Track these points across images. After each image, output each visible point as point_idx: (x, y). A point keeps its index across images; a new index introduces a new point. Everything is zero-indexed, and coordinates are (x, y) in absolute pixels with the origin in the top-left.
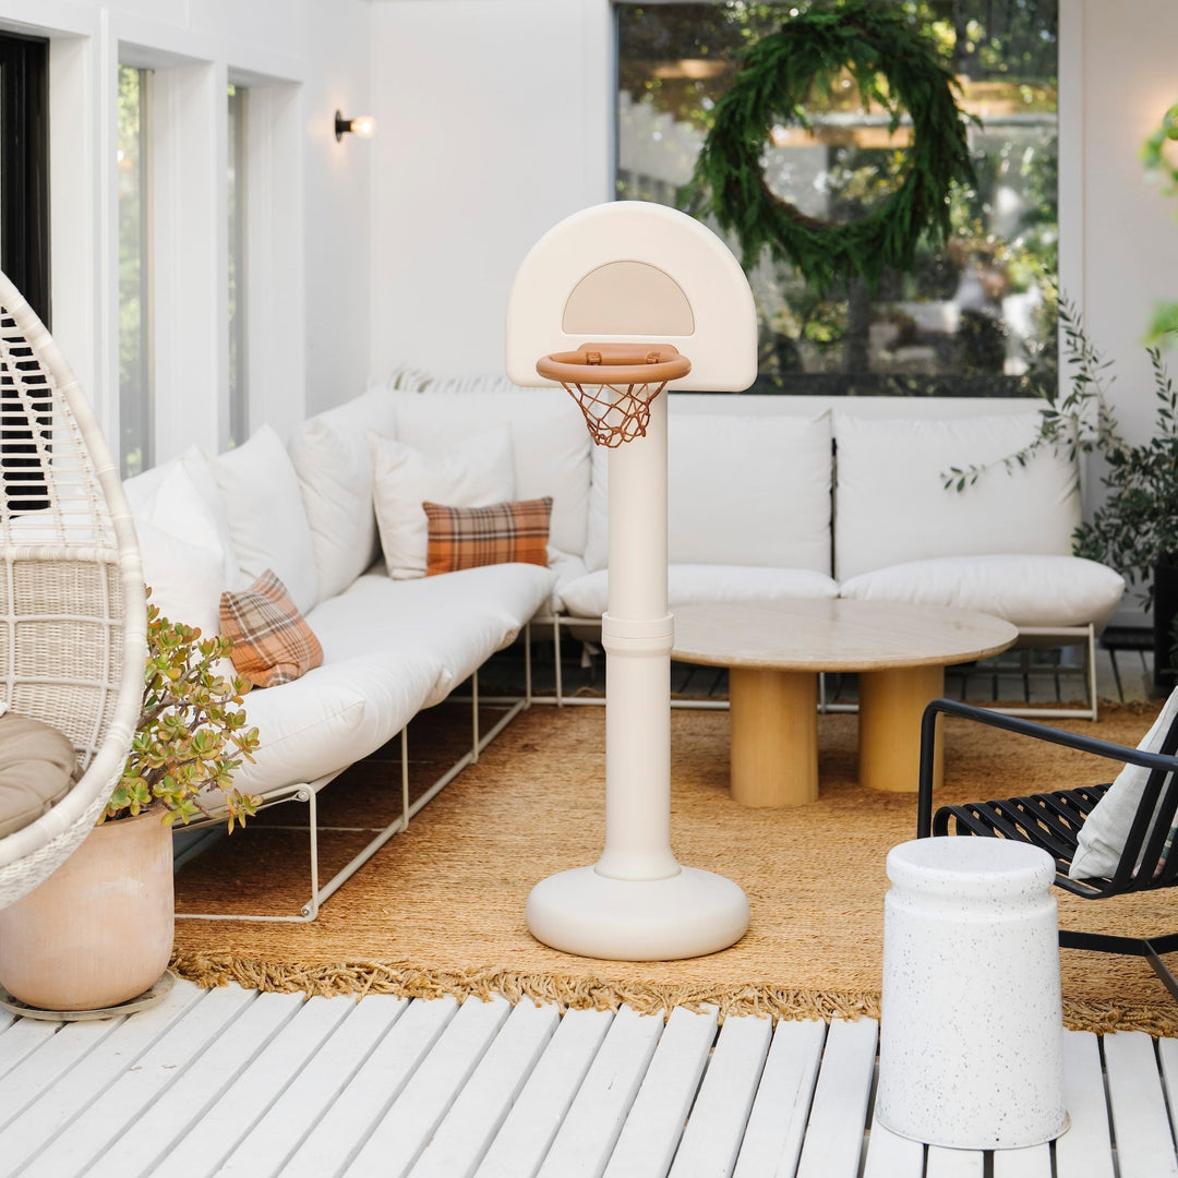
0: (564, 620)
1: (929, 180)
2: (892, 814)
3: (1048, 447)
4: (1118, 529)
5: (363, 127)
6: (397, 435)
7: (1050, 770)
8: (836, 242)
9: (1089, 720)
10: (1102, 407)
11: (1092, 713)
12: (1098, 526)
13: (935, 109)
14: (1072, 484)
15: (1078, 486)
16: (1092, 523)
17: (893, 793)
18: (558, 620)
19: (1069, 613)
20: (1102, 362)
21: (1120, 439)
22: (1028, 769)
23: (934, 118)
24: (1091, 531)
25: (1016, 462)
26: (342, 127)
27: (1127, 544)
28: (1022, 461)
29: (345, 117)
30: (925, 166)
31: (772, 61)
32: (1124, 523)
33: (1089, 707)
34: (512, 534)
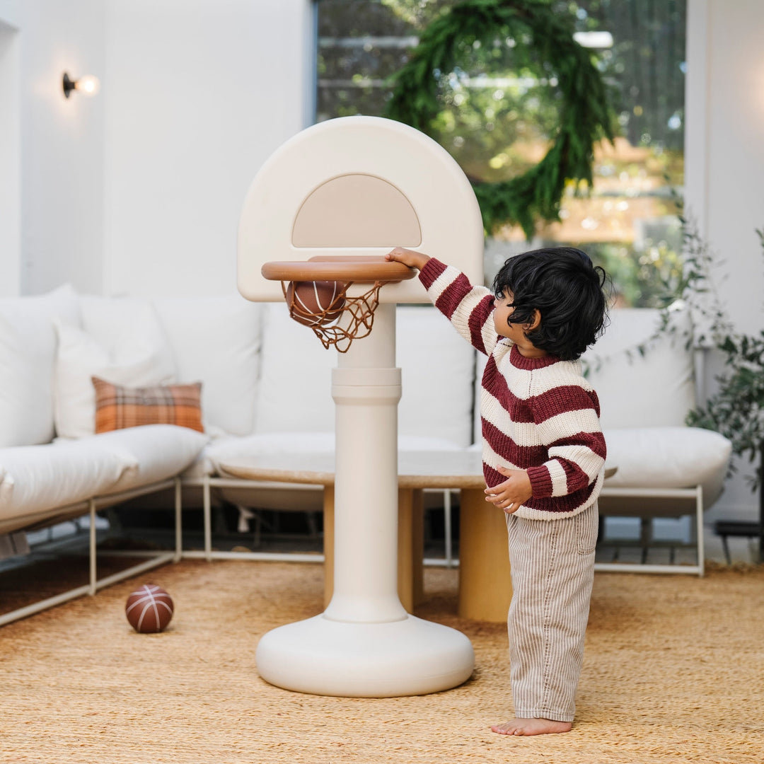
0: (216, 482)
1: (574, 140)
2: (483, 638)
3: (666, 338)
4: (728, 414)
5: (87, 86)
6: (82, 326)
7: (651, 609)
8: (494, 195)
9: (696, 576)
10: (717, 302)
11: (699, 570)
12: (710, 410)
13: (580, 79)
14: (687, 374)
15: (693, 377)
16: (705, 407)
17: (488, 623)
18: (207, 482)
19: (678, 474)
20: (716, 261)
21: (731, 327)
22: (631, 608)
23: (579, 86)
24: (703, 415)
25: (636, 353)
26: (68, 86)
27: (737, 426)
28: (642, 351)
29: (72, 78)
30: (570, 128)
31: (441, 37)
32: (733, 408)
33: (697, 564)
34: (172, 403)
